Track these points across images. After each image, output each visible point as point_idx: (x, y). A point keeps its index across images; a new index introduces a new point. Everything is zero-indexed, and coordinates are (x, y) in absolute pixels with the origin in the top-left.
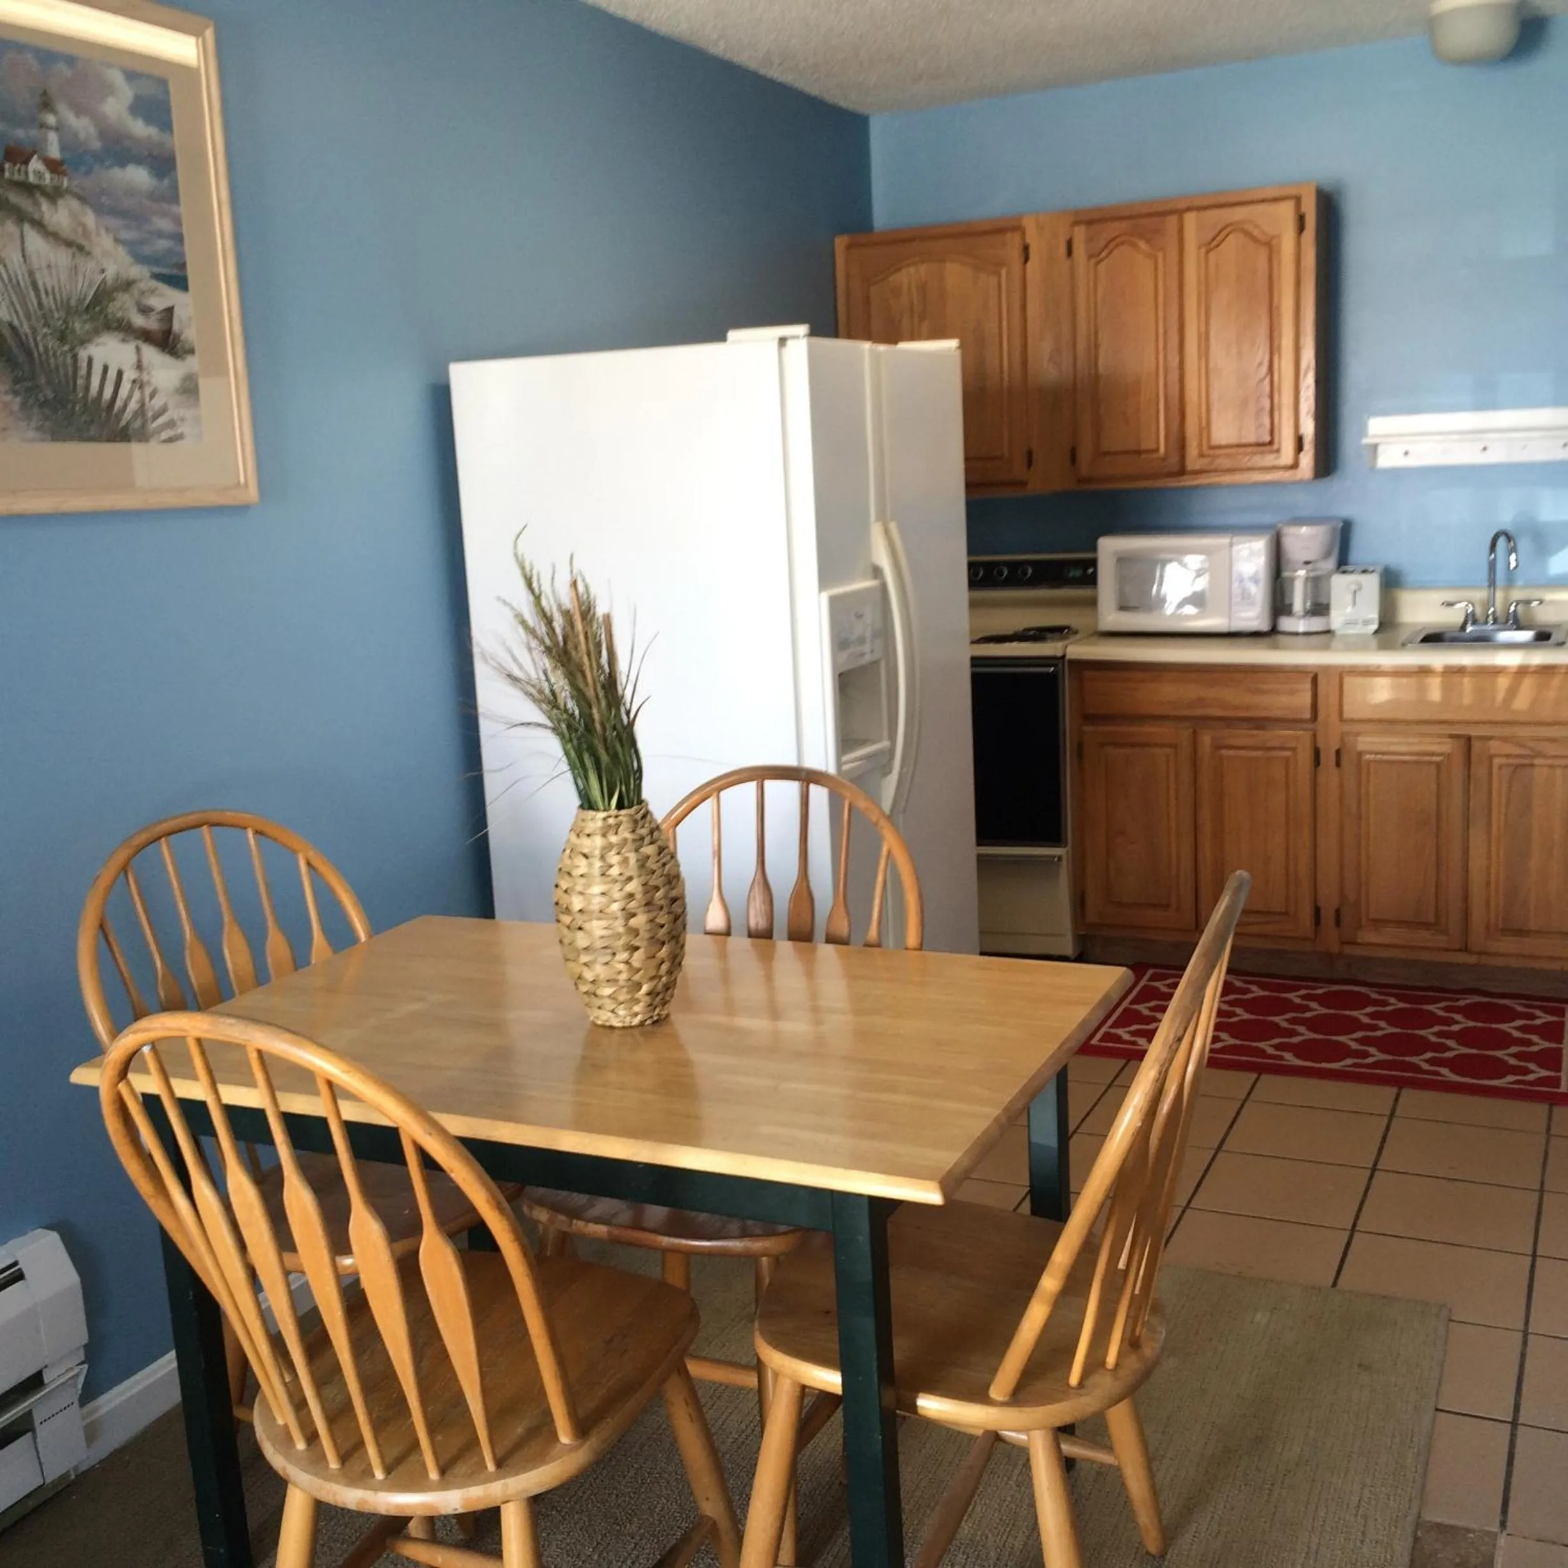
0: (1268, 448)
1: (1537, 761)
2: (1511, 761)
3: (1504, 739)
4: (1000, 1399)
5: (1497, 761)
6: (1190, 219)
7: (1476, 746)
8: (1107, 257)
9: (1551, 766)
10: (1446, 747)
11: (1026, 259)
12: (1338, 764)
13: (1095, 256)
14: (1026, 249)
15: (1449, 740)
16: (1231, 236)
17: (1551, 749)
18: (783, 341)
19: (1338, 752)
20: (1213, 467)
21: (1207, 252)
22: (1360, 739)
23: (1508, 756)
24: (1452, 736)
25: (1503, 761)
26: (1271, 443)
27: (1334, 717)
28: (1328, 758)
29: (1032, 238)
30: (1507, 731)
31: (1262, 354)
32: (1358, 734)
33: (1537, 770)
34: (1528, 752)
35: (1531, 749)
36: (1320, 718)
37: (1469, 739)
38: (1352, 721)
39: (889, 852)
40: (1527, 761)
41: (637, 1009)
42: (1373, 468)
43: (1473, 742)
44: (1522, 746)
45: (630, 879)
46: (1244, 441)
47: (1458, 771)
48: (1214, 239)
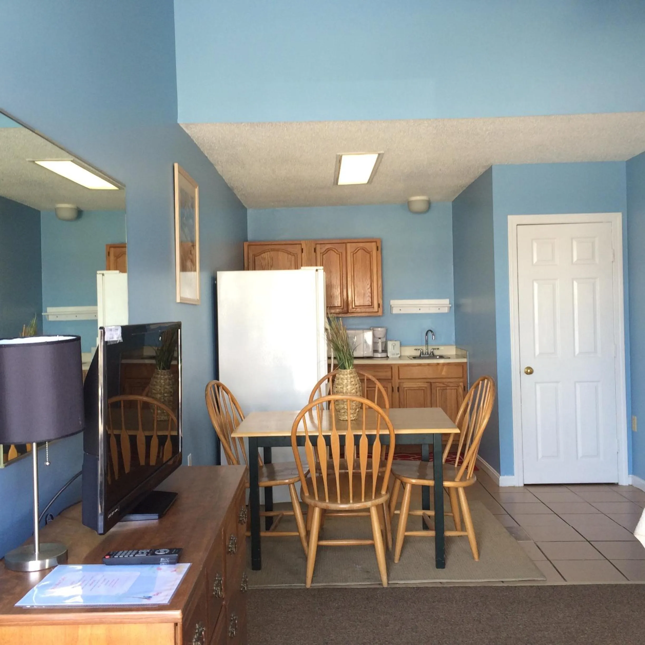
0: (371, 307)
1: (448, 388)
2: (442, 388)
3: (440, 383)
4: (458, 481)
5: (438, 388)
6: (349, 245)
7: (433, 385)
8: (326, 253)
9: (451, 389)
10: (426, 385)
11: (302, 252)
12: (398, 391)
13: (323, 254)
14: (302, 249)
15: (426, 383)
16: (360, 250)
17: (451, 385)
18: (317, 270)
19: (398, 388)
20: (356, 311)
21: (353, 254)
22: (404, 384)
23: (440, 387)
24: (427, 382)
25: (439, 388)
26: (371, 305)
27: (397, 378)
28: (396, 389)
29: (304, 246)
30: (439, 380)
31: (369, 282)
32: (403, 383)
33: (448, 390)
34: (446, 386)
35: (446, 385)
36: (393, 379)
37: (431, 383)
38: (402, 379)
39: (378, 388)
40: (445, 388)
41: (355, 415)
42: (392, 314)
43: (432, 384)
44: (444, 384)
45: (356, 384)
46: (364, 304)
47: (429, 392)
48: (355, 251)
